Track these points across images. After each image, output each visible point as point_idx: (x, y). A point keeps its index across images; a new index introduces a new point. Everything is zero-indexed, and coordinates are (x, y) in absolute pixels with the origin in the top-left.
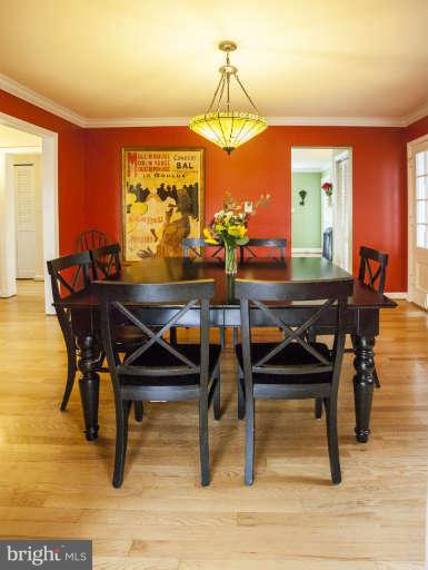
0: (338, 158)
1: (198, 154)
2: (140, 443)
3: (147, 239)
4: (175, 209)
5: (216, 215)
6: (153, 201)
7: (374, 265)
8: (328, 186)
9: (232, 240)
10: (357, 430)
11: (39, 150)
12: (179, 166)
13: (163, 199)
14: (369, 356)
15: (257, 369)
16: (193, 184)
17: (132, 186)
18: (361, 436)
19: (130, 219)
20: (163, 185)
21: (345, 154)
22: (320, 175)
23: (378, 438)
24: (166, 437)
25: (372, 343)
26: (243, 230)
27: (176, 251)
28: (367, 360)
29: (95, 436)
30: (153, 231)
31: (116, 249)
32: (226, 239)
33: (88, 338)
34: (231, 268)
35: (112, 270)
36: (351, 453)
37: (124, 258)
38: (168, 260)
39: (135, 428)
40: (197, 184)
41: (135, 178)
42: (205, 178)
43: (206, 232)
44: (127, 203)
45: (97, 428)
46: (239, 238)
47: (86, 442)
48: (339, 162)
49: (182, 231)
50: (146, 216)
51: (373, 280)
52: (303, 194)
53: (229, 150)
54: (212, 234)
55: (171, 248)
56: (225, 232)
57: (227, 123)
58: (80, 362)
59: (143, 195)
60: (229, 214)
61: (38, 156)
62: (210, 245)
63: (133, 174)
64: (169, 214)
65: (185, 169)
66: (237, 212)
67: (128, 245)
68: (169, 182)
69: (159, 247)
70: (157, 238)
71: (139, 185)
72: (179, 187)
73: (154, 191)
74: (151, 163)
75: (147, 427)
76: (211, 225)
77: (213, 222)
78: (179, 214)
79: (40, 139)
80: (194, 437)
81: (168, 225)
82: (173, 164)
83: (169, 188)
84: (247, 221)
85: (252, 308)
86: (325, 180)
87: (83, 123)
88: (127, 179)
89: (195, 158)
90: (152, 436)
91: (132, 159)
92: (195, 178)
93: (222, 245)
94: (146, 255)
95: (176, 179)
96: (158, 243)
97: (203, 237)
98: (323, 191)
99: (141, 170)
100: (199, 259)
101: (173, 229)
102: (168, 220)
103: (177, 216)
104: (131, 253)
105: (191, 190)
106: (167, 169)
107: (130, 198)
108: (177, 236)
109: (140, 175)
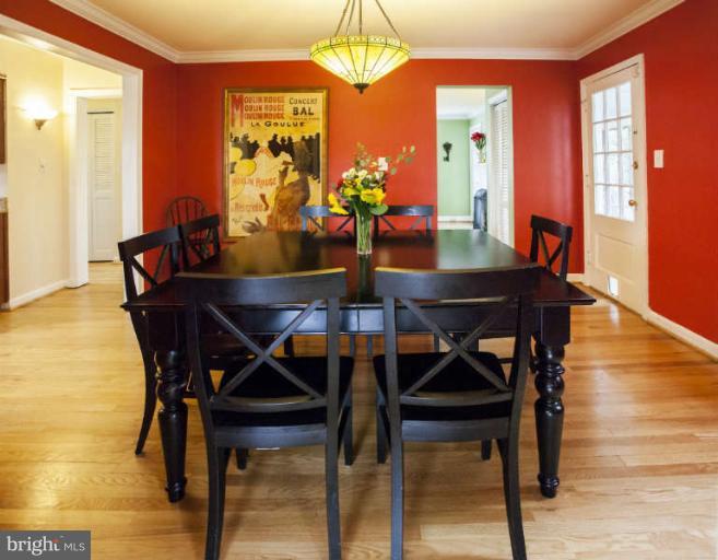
0: (492, 101)
1: (320, 97)
2: (243, 504)
3: (256, 208)
4: (291, 167)
5: (344, 175)
6: (263, 157)
7: (552, 242)
8: (479, 137)
9: (366, 208)
10: (541, 478)
11: (118, 93)
12: (296, 112)
13: (276, 154)
14: (556, 373)
15: (406, 399)
16: (314, 135)
17: (236, 139)
18: (547, 488)
19: (234, 181)
20: (275, 136)
21: (503, 95)
22: (468, 123)
23: (570, 489)
24: (280, 494)
25: (560, 354)
26: (379, 195)
27: (292, 223)
28: (554, 378)
29: (182, 494)
30: (263, 197)
31: (215, 222)
32: (357, 207)
33: (173, 353)
34: (364, 247)
35: (210, 251)
36: (535, 513)
37: (226, 232)
38: (282, 235)
39: (236, 480)
40: (318, 135)
41: (241, 127)
42: (328, 126)
43: (332, 198)
44: (232, 160)
45: (183, 482)
46: (375, 206)
47: (169, 504)
48: (495, 105)
49: (300, 196)
50: (253, 177)
51: (550, 262)
52: (447, 147)
53: (361, 87)
54: (339, 201)
55: (285, 218)
56: (357, 198)
57: (359, 51)
58: (161, 386)
59: (251, 150)
60: (363, 174)
61: (116, 100)
62: (336, 215)
63: (237, 123)
64: (284, 174)
65: (303, 115)
66: (372, 170)
67: (232, 215)
68: (283, 133)
69: (270, 217)
70: (267, 206)
71: (246, 137)
72: (296, 139)
73: (264, 144)
74: (260, 109)
75: (253, 479)
76: (338, 189)
77: (341, 184)
78: (296, 173)
79: (120, 77)
80: (318, 493)
81: (282, 189)
82: (288, 109)
83: (283, 140)
84: (385, 183)
85: (399, 308)
86: (476, 129)
87: (177, 57)
88: (231, 130)
89: (317, 101)
90: (260, 492)
91: (238, 103)
92: (316, 127)
93: (352, 215)
94: (254, 228)
95: (292, 129)
96: (269, 212)
97: (326, 204)
98: (473, 144)
99: (249, 117)
100: (320, 233)
101: (287, 194)
102: (282, 181)
103: (293, 176)
104: (236, 226)
105: (311, 143)
106: (281, 116)
107: (234, 154)
108: (293, 203)
109: (247, 123)
